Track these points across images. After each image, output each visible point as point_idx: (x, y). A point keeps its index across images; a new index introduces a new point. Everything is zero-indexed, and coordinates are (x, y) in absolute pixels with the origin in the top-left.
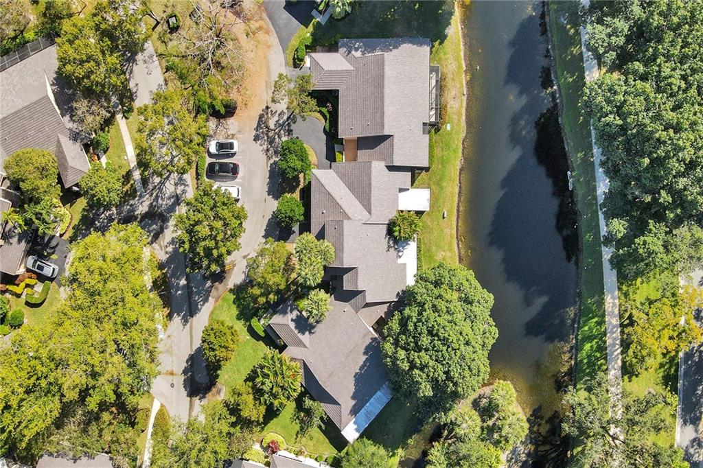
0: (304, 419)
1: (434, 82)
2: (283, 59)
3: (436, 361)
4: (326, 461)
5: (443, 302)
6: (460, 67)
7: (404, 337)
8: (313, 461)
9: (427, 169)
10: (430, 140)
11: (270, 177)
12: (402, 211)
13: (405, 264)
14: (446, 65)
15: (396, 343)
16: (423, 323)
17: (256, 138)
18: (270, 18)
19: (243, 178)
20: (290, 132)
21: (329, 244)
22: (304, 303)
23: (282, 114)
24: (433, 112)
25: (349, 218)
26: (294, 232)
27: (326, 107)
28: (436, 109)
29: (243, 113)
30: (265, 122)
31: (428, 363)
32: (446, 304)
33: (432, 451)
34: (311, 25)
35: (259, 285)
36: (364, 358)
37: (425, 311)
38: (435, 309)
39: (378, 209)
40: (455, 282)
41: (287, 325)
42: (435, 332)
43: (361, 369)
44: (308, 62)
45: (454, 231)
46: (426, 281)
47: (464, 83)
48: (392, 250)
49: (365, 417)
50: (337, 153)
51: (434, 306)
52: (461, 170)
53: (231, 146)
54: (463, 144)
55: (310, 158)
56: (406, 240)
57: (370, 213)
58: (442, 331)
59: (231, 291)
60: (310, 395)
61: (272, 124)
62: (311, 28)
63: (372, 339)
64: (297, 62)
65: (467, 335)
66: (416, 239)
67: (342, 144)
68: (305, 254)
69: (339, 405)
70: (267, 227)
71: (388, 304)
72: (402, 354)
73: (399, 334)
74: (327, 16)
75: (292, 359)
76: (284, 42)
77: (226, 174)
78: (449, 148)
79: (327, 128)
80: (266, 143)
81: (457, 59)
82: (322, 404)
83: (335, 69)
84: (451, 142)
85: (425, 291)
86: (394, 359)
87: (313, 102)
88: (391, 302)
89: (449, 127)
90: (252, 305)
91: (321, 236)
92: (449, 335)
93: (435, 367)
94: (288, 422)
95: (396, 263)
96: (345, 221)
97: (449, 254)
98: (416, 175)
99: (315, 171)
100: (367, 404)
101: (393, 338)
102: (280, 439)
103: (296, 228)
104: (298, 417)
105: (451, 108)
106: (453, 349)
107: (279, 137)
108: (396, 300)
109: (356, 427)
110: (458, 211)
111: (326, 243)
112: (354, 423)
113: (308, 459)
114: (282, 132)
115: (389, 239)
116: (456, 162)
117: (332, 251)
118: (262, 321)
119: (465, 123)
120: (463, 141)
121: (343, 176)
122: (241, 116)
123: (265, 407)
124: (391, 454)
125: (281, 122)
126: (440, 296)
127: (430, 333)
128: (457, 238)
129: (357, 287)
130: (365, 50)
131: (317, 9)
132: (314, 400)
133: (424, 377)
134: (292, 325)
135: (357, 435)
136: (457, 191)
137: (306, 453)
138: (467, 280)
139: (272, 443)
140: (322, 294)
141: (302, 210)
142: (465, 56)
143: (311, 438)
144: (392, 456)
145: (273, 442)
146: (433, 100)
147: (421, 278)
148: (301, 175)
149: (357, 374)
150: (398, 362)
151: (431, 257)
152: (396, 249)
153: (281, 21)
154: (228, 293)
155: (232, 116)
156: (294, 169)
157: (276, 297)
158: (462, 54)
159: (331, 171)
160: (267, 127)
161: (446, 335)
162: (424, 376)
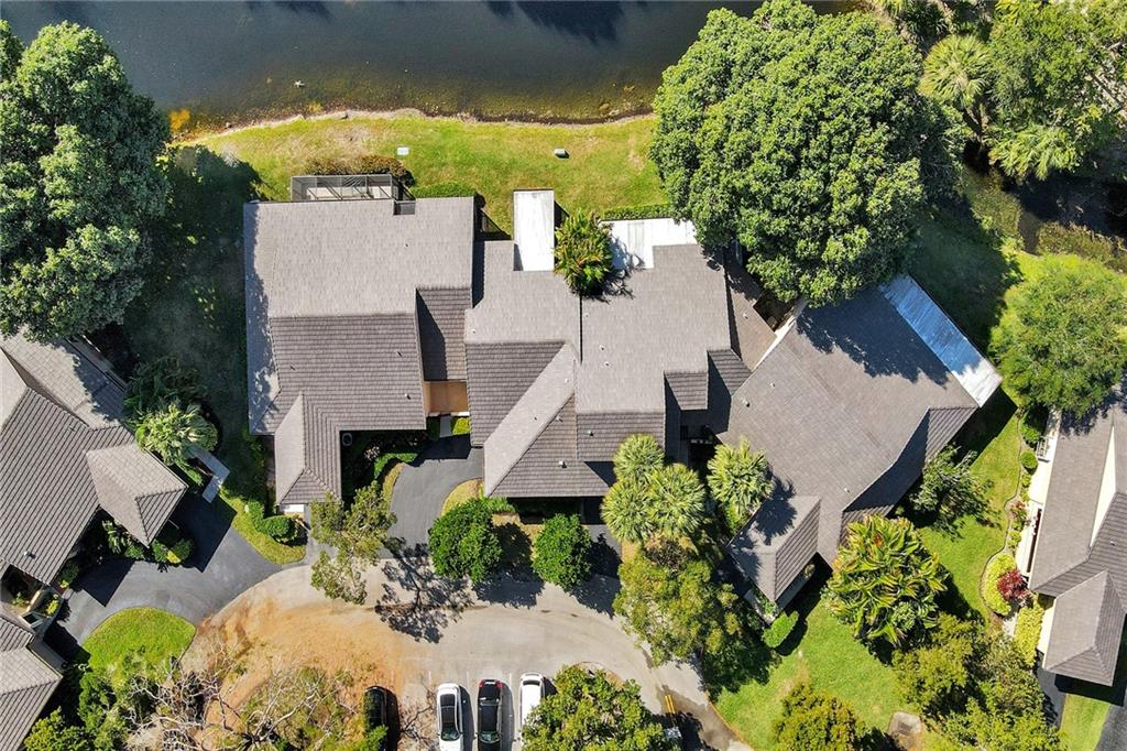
0: (952, 503)
1: (323, 192)
2: (292, 570)
3: (849, 150)
4: (1033, 446)
5: (731, 139)
6: (297, 129)
7: (801, 243)
8: (1034, 478)
9: (479, 202)
10: (427, 195)
11: (503, 601)
12: (556, 260)
13: (654, 247)
14: (294, 162)
15: (812, 264)
16: (773, 192)
17: (434, 636)
18: (220, 604)
19: (505, 668)
20: (420, 551)
21: (622, 453)
22: (736, 513)
23: (388, 572)
24: (376, 190)
25: (571, 400)
26: (601, 538)
27: (374, 460)
28: (371, 183)
29: (389, 671)
30: (405, 615)
31: (854, 172)
32: (733, 131)
33: (1008, 164)
34: (229, 502)
35: (703, 633)
36: (837, 350)
37: (748, 186)
38: (743, 161)
39: (553, 324)
40: (687, 113)
41: (779, 554)
42: (790, 157)
43: (857, 359)
44: (295, 510)
45: (591, 128)
46: (687, 191)
47: (325, 116)
48: (630, 284)
49: (949, 343)
50: (455, 432)
51: (738, 164)
52: (481, 118)
53: (448, 700)
54: (433, 115)
55: (464, 501)
56: (610, 247)
57: (560, 344)
58: (788, 138)
59: (713, 699)
60: (909, 492)
61: (407, 597)
62: (235, 503)
63: (800, 332)
64: (295, 536)
65: (796, 67)
66: (607, 223)
67: (438, 418)
68: (644, 516)
69: (928, 414)
70: (593, 607)
71: (732, 290)
72: (834, 248)
73: (794, 258)
74: (214, 463)
75: (843, 541)
76: (263, 570)
77: (499, 714)
78: (441, 148)
79: (411, 456)
80: (442, 611)
81: (282, 136)
82: (928, 460)
83: (302, 442)
84: (429, 142)
85: (707, 192)
86: (844, 269)
87: (364, 495)
88: (728, 284)
89: (403, 151)
90: (738, 643)
91: (605, 471)
92: (798, 117)
93: (864, 150)
94: (960, 546)
95: (653, 273)
96: (579, 408)
97: (632, 140)
98: (491, 229)
99: (488, 487)
100: (924, 338)
101: (800, 275)
102: (994, 569)
103: (592, 532)
104: (951, 521)
105: (369, 147)
106: (825, 104)
107: (430, 578)
108: (723, 271)
109: (968, 369)
110: (553, 121)
111: (619, 458)
112: (960, 373)
113: (1031, 492)
114: (421, 571)
115: (608, 292)
116: (465, 130)
117: (634, 442)
118: (769, 617)
119: (397, 112)
120: (428, 114)
121: (496, 418)
122: (395, 676)
123: (942, 615)
124: (1013, 274)
125: (402, 573)
126: (719, 146)
127: (792, 170)
128: (602, 121)
129: (700, 374)
130: (266, 365)
131: (202, 489)
132: (920, 480)
133: (885, 184)
134: (778, 541)
135: (985, 365)
136: (516, 126)
137: (1020, 499)
138: (683, 80)
139: (1005, 590)
140: (718, 465)
141: (559, 519)
142: (278, 118)
143: (990, 484)
144: (1018, 271)
145: (1002, 587)
146: (356, 192)
147: (682, 203)
148: (498, 521)
149: (868, 370)
150: (851, 257)
151: (639, 185)
152: (627, 274)
153: (226, 579)
154: (719, 705)
155: (395, 697)
156: (484, 543)
157: (726, 586)
158: (275, 124)
159: (486, 445)
160: (413, 610)
161: (798, 124)
162: (882, 182)
